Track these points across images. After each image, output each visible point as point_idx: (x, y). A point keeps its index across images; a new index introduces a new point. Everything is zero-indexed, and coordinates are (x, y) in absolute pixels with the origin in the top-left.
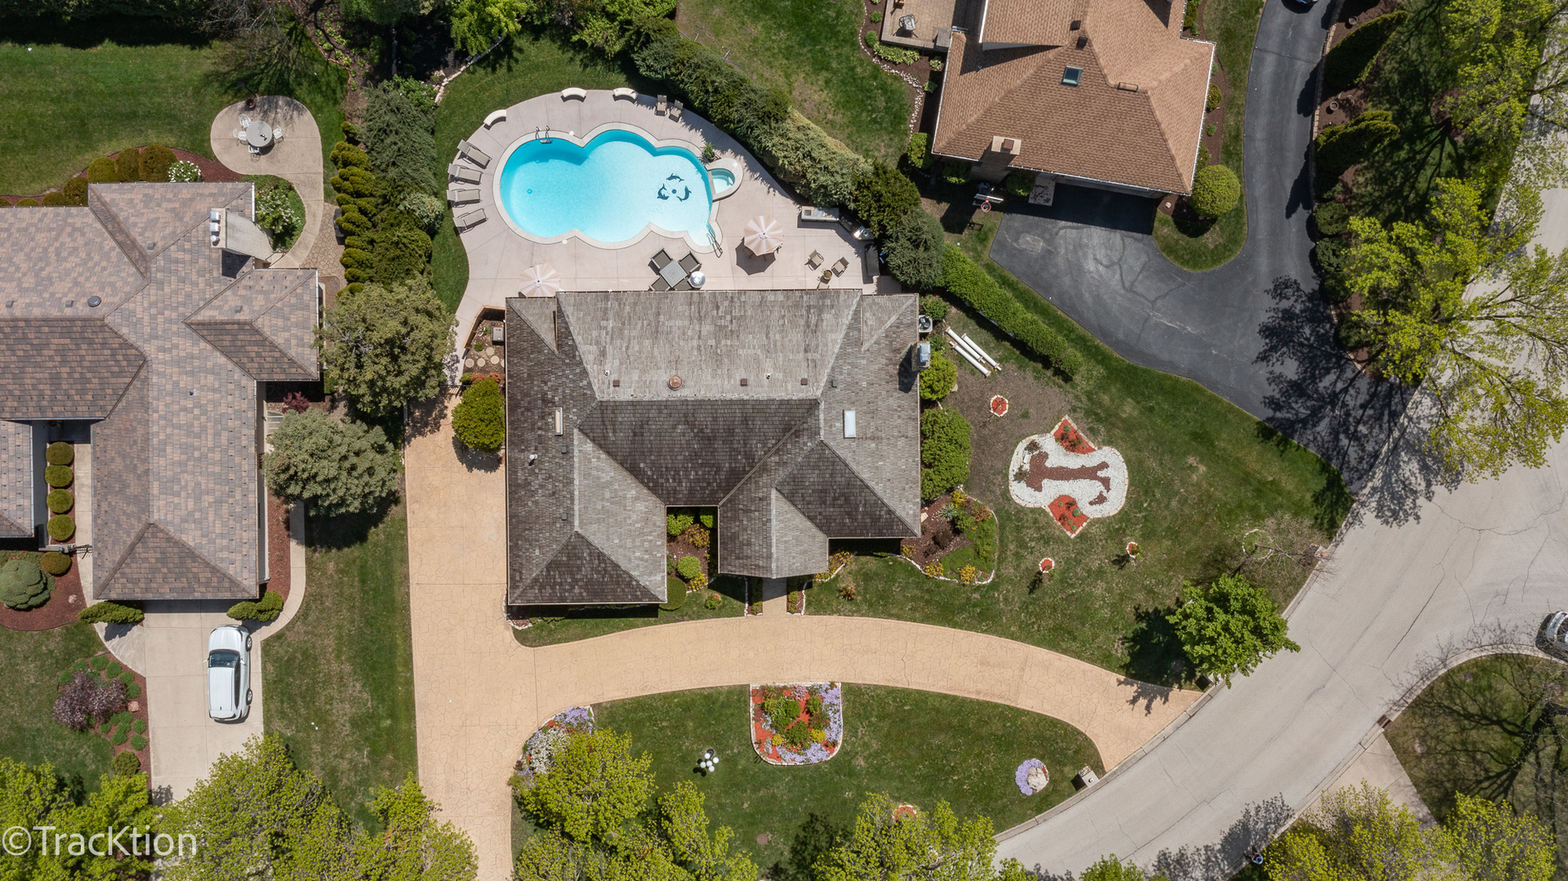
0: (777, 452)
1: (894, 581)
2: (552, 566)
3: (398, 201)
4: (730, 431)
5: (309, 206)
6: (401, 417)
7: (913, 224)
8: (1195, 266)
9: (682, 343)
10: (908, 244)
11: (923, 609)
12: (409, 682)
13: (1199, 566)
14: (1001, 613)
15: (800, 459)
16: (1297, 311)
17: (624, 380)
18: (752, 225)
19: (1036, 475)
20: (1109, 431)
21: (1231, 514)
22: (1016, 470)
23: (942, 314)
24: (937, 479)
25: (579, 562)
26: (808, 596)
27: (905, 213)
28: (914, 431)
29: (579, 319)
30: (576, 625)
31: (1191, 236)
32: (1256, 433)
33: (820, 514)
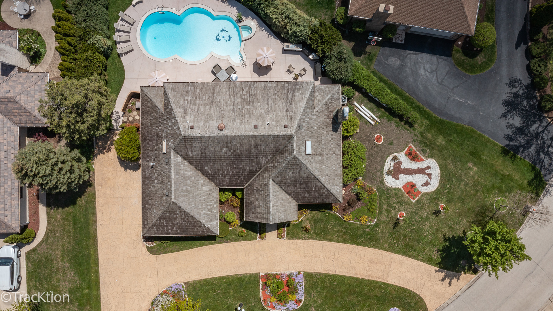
0: (272, 162)
1: (329, 223)
2: (161, 218)
3: (87, 39)
4: (249, 151)
5: (48, 44)
6: (92, 145)
7: (339, 50)
8: (472, 72)
9: (225, 107)
10: (336, 60)
11: (342, 236)
12: (97, 272)
13: (473, 215)
14: (380, 238)
15: (284, 165)
16: (520, 94)
17: (196, 126)
18: (260, 51)
19: (396, 173)
20: (431, 151)
21: (489, 190)
22: (387, 170)
23: (351, 95)
24: (350, 174)
25: (175, 216)
26: (288, 230)
27: (335, 45)
28: (339, 151)
29: (174, 96)
30: (177, 244)
31: (470, 57)
32: (501, 152)
33: (294, 192)
